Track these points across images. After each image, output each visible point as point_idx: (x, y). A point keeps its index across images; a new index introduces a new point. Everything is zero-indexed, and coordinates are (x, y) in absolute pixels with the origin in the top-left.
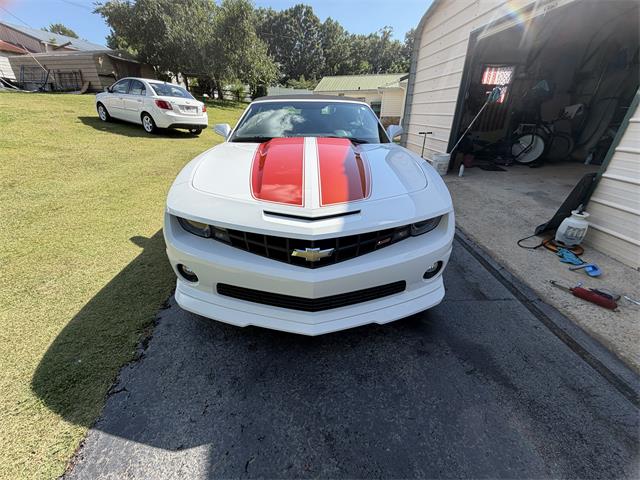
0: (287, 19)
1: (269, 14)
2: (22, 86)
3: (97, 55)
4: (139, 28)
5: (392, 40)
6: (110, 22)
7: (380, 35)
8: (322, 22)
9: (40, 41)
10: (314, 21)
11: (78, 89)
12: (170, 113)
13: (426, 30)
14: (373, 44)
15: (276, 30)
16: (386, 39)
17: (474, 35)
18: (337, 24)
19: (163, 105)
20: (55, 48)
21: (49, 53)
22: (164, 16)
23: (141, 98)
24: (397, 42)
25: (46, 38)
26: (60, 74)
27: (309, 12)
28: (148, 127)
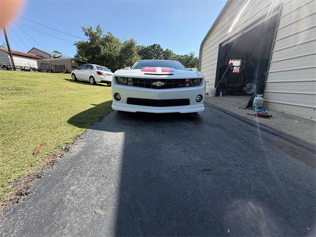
0: (149, 49)
1: (142, 47)
2: (40, 70)
3: (72, 60)
4: (90, 50)
5: (194, 57)
6: (79, 48)
7: (189, 55)
8: (164, 50)
9: (50, 55)
10: (161, 50)
11: (62, 72)
12: (101, 76)
13: (204, 46)
14: (186, 58)
15: (144, 53)
16: (192, 57)
17: (220, 45)
18: (170, 51)
19: (99, 73)
20: (55, 58)
21: (52, 59)
22: (101, 46)
23: (91, 71)
24: (197, 58)
25: (52, 54)
26: (56, 66)
27: (159, 46)
28: (92, 81)
